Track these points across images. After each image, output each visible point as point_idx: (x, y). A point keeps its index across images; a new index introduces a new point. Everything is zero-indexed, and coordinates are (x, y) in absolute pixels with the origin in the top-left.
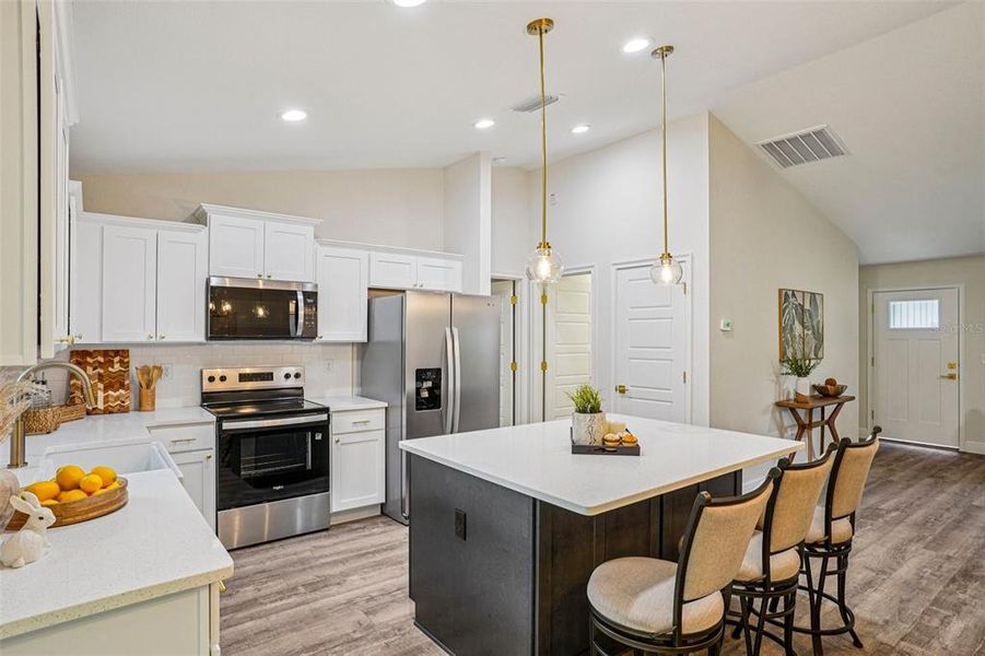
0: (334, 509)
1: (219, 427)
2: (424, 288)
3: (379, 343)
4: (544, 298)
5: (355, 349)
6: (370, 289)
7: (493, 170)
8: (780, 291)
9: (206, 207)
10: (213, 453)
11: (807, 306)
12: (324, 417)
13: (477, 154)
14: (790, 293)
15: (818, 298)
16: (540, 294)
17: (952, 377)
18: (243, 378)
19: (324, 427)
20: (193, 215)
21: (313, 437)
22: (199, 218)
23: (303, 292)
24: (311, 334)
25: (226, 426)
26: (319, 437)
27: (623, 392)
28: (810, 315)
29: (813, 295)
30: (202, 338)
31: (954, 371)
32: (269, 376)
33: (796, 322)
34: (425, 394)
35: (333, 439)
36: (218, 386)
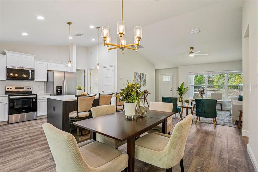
0: (38, 115)
1: (9, 98)
2: (61, 71)
3: (50, 82)
4: (91, 74)
5: (45, 83)
6: (48, 70)
7: (77, 47)
8: (135, 73)
9: (5, 51)
10: (7, 103)
11: (142, 76)
12: (35, 96)
13: (73, 43)
14: (137, 73)
15: (144, 75)
16: (90, 73)
17: (172, 90)
18: (16, 88)
19: (36, 98)
20: (3, 53)
21: (33, 100)
22: (4, 53)
23: (31, 70)
24: (33, 79)
25: (11, 97)
26: (34, 100)
27: (103, 92)
28: (142, 78)
29: (143, 74)
30: (5, 79)
31: (172, 89)
32: (23, 88)
33: (139, 79)
34: (59, 92)
35: (37, 101)
36: (10, 90)
